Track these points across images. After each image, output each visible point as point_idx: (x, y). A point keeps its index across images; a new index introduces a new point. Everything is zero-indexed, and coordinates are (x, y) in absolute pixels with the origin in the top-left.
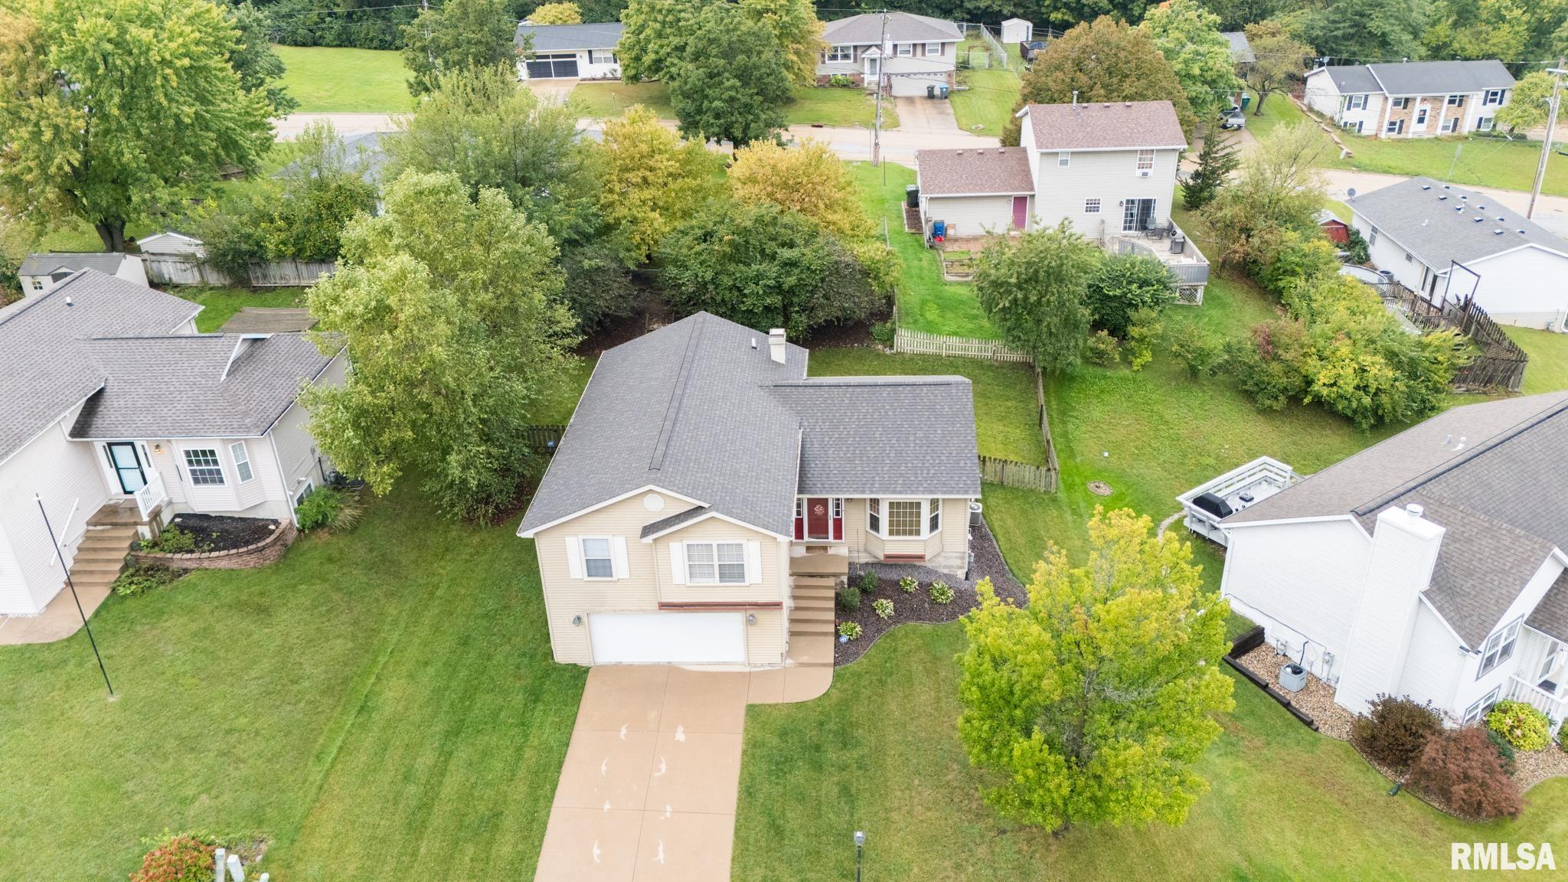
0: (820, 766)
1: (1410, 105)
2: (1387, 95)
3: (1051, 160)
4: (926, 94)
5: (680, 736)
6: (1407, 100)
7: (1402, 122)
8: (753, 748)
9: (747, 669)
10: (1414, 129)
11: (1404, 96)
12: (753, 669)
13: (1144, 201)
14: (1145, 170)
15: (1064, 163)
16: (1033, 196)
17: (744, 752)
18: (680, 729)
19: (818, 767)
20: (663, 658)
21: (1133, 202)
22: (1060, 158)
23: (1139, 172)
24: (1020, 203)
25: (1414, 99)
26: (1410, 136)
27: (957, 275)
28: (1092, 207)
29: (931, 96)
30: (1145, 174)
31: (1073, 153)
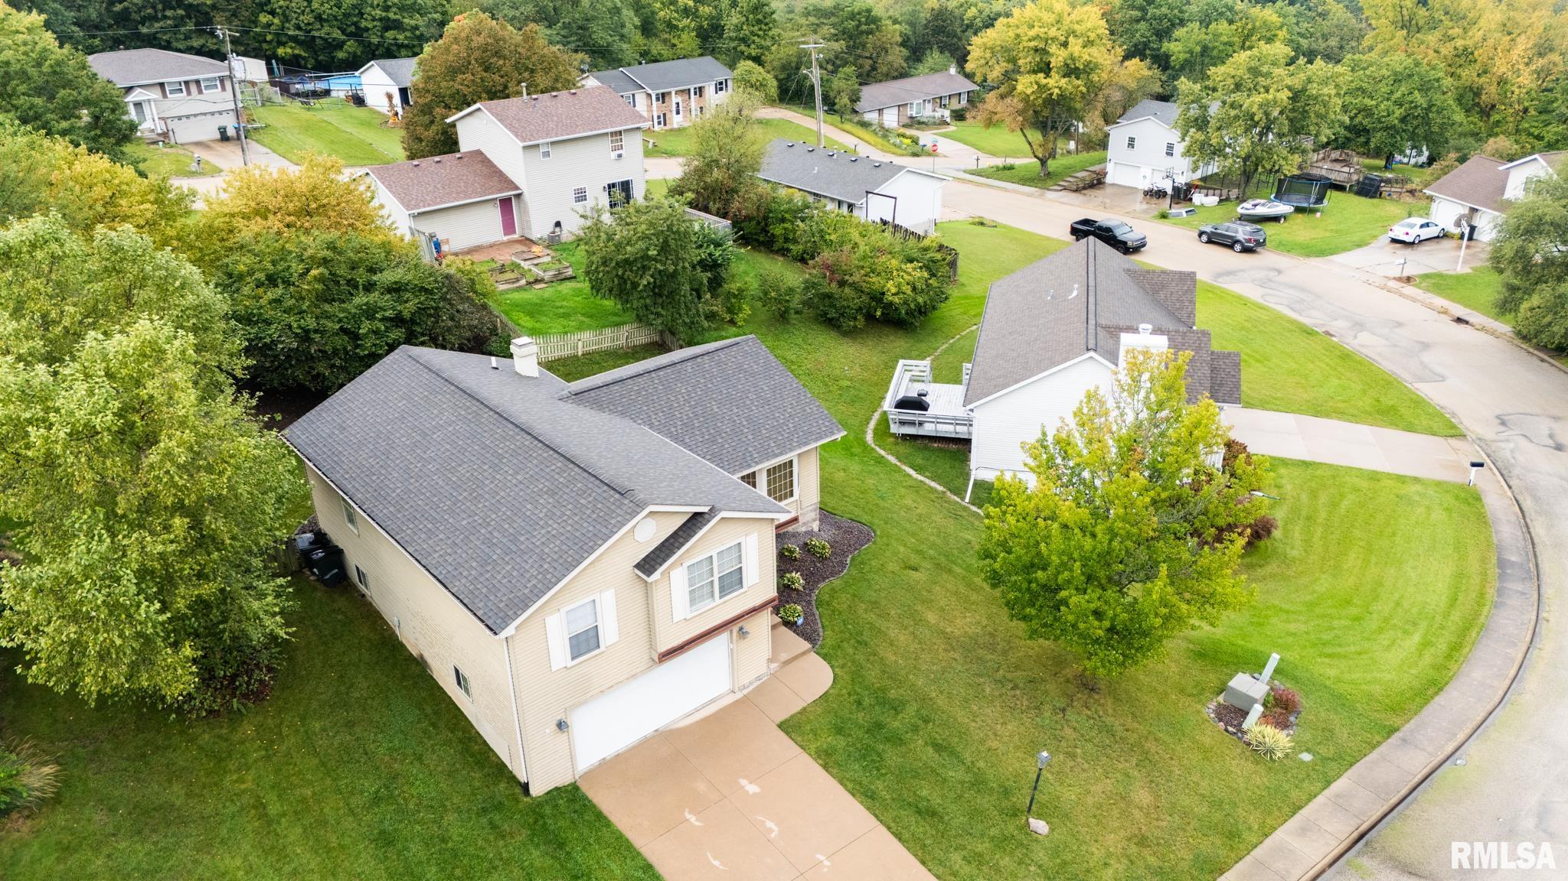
0: (901, 739)
1: (667, 99)
2: (650, 91)
3: (533, 153)
4: (218, 136)
5: (752, 789)
6: (663, 95)
7: (664, 115)
8: (827, 759)
9: (739, 695)
10: (676, 121)
11: (660, 91)
12: (745, 692)
13: (623, 183)
14: (620, 152)
15: (547, 154)
16: (518, 196)
17: (825, 767)
18: (743, 782)
19: (896, 740)
20: (647, 730)
21: (614, 185)
22: (542, 149)
23: (614, 155)
24: (506, 204)
25: (669, 93)
26: (675, 126)
27: (507, 282)
28: (581, 196)
29: (224, 138)
30: (620, 156)
31: (553, 143)
